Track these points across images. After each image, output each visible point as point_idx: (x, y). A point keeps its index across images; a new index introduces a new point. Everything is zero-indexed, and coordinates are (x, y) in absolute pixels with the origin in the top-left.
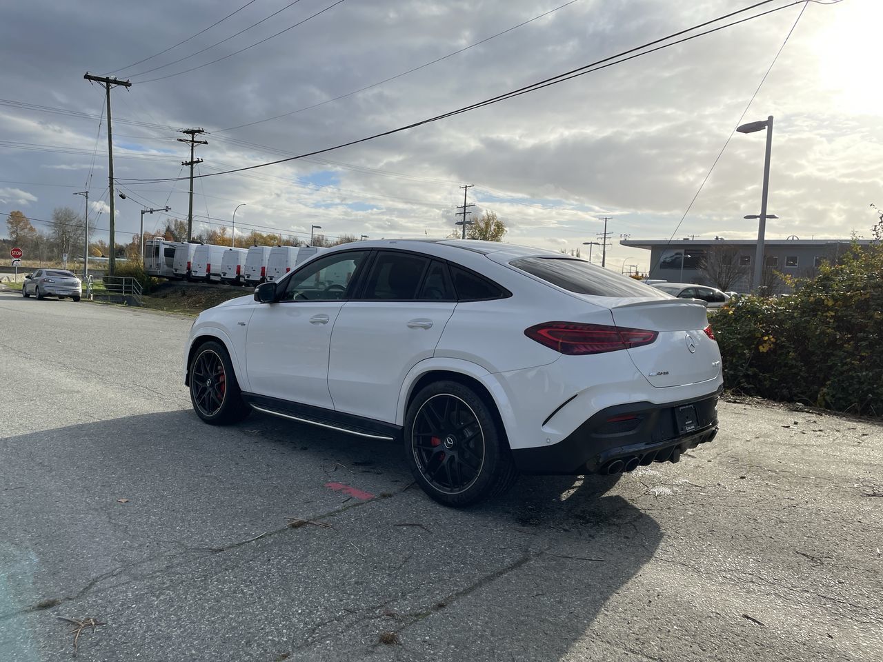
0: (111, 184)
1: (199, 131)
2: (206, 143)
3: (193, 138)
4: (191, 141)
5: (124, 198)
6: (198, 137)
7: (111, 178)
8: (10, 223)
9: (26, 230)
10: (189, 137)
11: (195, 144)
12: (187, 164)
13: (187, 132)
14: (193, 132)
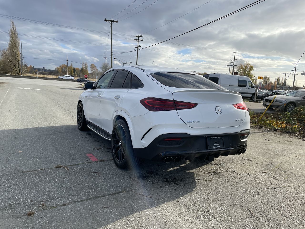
0: (111, 54)
1: (140, 36)
2: (142, 40)
3: (138, 39)
4: (138, 40)
5: (115, 59)
6: (140, 38)
7: (111, 53)
8: (91, 67)
9: (95, 70)
10: (137, 38)
11: (139, 41)
12: (136, 48)
13: (137, 37)
14: (138, 37)
